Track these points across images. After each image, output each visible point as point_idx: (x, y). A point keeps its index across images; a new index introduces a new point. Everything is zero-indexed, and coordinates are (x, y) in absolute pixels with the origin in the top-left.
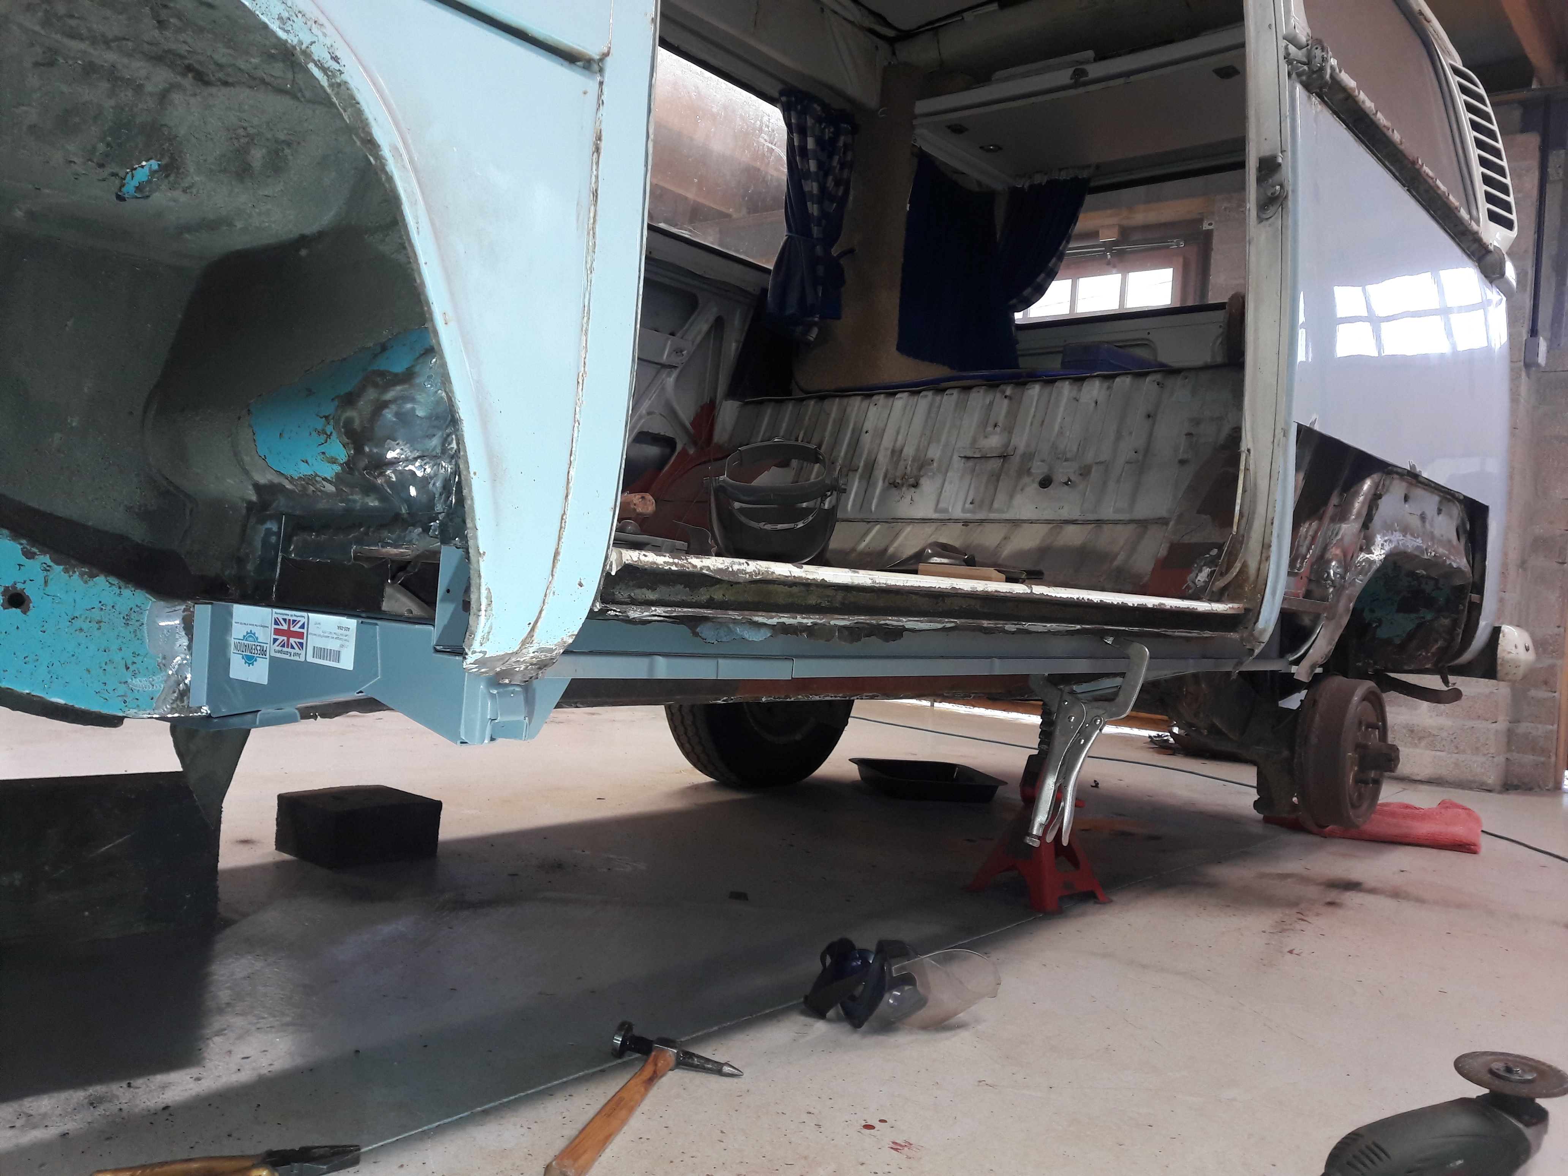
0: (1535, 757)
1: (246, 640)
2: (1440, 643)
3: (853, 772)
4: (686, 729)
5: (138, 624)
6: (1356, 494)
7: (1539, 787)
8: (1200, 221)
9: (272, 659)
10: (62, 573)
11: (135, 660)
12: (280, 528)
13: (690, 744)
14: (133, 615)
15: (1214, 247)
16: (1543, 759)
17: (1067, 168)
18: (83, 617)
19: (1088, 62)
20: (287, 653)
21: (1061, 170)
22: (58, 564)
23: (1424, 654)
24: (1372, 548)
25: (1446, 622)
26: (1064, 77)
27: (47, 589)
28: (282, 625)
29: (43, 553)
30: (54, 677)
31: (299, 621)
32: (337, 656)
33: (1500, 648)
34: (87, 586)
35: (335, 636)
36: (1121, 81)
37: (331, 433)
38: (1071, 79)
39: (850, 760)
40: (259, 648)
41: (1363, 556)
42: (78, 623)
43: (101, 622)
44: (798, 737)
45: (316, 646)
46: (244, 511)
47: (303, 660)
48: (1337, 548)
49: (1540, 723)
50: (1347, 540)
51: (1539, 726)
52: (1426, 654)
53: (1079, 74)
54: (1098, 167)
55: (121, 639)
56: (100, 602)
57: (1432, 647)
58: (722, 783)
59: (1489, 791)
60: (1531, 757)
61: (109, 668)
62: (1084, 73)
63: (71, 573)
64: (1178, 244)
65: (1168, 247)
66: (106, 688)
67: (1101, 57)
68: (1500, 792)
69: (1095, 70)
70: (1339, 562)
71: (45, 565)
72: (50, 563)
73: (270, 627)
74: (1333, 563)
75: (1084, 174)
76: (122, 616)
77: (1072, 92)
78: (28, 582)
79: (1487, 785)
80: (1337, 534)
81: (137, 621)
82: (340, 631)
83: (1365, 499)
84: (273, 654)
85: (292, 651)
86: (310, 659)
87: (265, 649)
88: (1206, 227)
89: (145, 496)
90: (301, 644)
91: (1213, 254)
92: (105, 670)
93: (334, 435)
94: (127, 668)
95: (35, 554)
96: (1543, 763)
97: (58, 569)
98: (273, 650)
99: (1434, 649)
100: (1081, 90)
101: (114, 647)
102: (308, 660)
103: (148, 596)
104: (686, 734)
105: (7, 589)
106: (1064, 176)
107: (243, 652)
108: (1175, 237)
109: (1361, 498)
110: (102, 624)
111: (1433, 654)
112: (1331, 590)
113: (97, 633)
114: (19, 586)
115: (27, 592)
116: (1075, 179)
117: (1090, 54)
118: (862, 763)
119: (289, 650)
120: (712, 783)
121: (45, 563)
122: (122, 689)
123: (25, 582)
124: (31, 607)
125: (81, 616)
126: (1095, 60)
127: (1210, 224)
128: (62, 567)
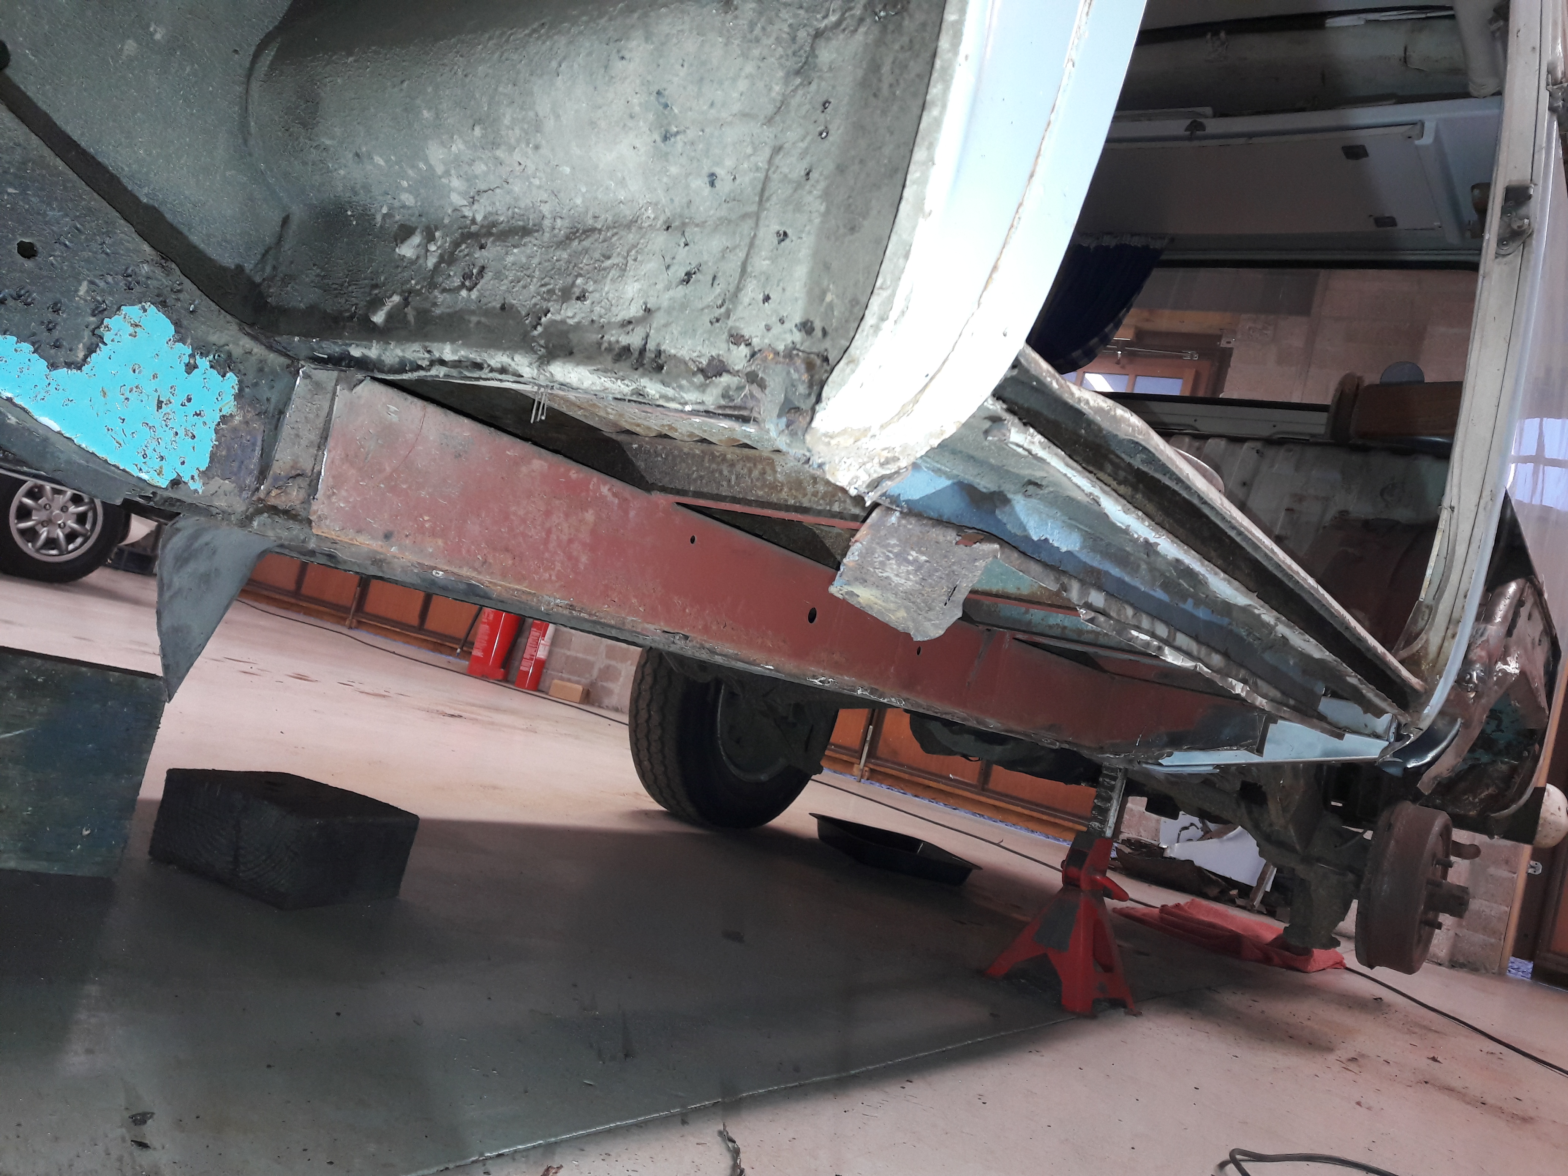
0: (1486, 938)
2: (1491, 790)
3: (811, 828)
4: (649, 744)
6: (1502, 595)
7: (1486, 969)
8: (1219, 338)
13: (651, 763)
15: (1232, 364)
16: (1493, 940)
17: (1139, 235)
19: (1206, 117)
21: (1133, 235)
23: (1471, 799)
24: (1508, 659)
25: (1502, 767)
26: (1177, 126)
33: (1543, 808)
36: (1242, 141)
38: (1186, 130)
39: (810, 814)
41: (1500, 666)
44: (763, 777)
48: (1482, 649)
49: (1496, 902)
50: (1492, 642)
51: (1495, 905)
52: (1474, 799)
53: (1196, 126)
54: (1172, 240)
57: (1482, 793)
58: (673, 814)
59: (1440, 965)
60: (1481, 936)
62: (1202, 127)
64: (1192, 356)
65: (1181, 357)
67: (1220, 114)
68: (1447, 967)
69: (1214, 126)
70: (1483, 664)
74: (1478, 666)
75: (1157, 245)
77: (1187, 143)
79: (1438, 958)
80: (1482, 635)
83: (1511, 603)
88: (1223, 344)
91: (1229, 370)
96: (1492, 945)
99: (1483, 796)
100: (1196, 143)
104: (648, 750)
106: (1137, 242)
108: (1191, 349)
109: (1507, 601)
111: (1481, 800)
112: (1472, 695)
116: (1146, 248)
117: (1208, 110)
118: (823, 820)
120: (662, 812)
126: (1214, 116)
127: (1229, 343)
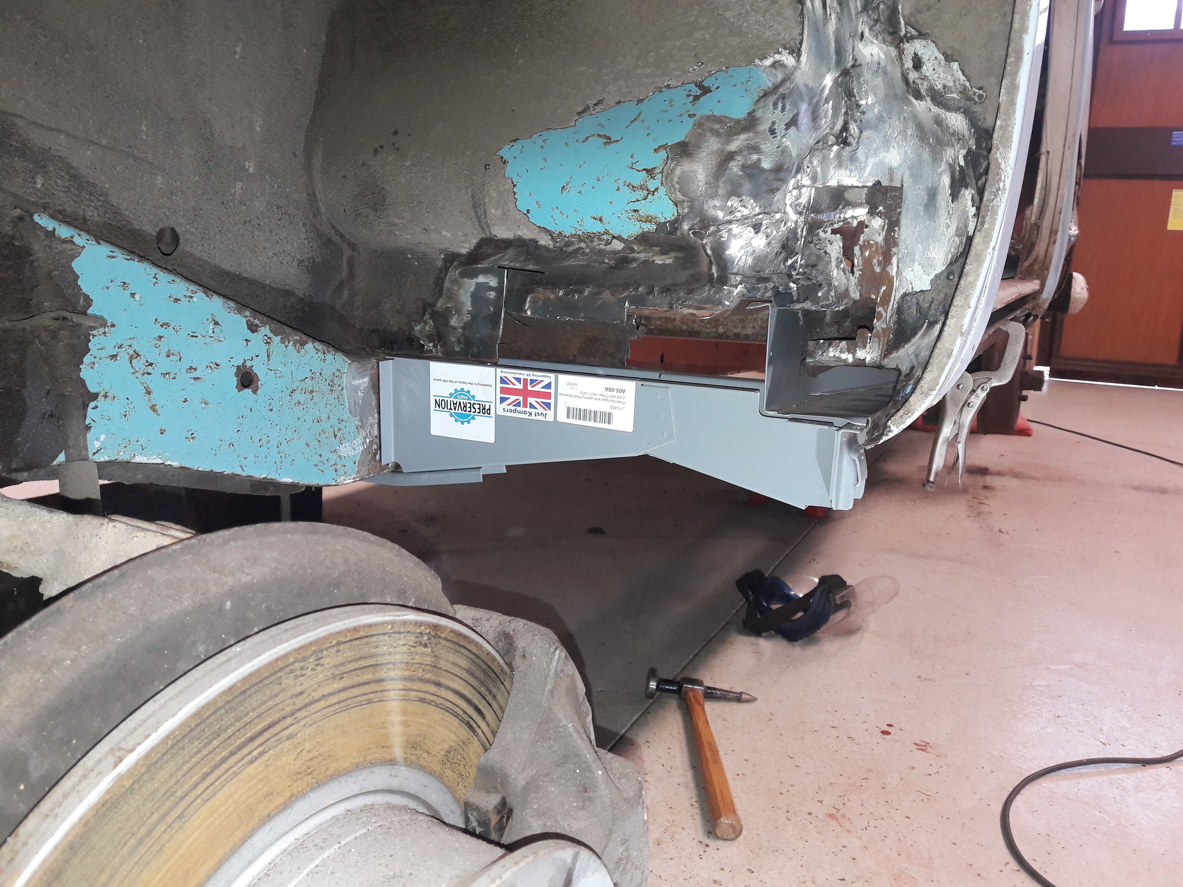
1: (455, 397)
5: (340, 388)
9: (499, 419)
10: (280, 344)
11: (340, 426)
12: (501, 283)
14: (336, 379)
18: (300, 389)
20: (525, 413)
22: (276, 335)
27: (270, 363)
28: (514, 384)
29: (264, 324)
30: (283, 456)
31: (542, 381)
32: (608, 418)
33: (1073, 290)
34: (300, 354)
35: (601, 397)
37: (657, 189)
40: (477, 406)
42: (297, 396)
43: (312, 392)
45: (571, 406)
46: (439, 264)
47: (552, 419)
55: (329, 407)
56: (311, 370)
61: (322, 438)
63: (287, 343)
66: (321, 459)
71: (266, 338)
72: (270, 335)
73: (494, 386)
76: (327, 382)
78: (255, 358)
81: (339, 386)
82: (608, 393)
84: (500, 412)
85: (533, 411)
86: (562, 418)
87: (487, 407)
89: (312, 247)
90: (548, 405)
92: (319, 441)
93: (662, 190)
94: (335, 436)
95: (257, 326)
97: (277, 339)
98: (502, 409)
101: (324, 417)
102: (559, 419)
103: (345, 358)
105: (238, 368)
107: (450, 409)
110: (314, 394)
113: (311, 404)
114: (249, 364)
115: (255, 370)
119: (528, 409)
121: (266, 335)
122: (333, 457)
123: (252, 359)
124: (260, 386)
125: (298, 387)
128: (279, 337)
